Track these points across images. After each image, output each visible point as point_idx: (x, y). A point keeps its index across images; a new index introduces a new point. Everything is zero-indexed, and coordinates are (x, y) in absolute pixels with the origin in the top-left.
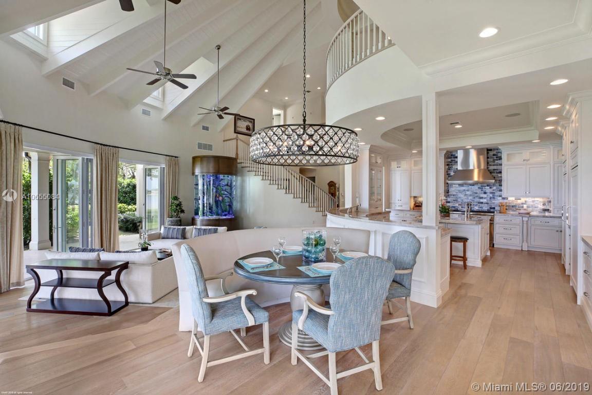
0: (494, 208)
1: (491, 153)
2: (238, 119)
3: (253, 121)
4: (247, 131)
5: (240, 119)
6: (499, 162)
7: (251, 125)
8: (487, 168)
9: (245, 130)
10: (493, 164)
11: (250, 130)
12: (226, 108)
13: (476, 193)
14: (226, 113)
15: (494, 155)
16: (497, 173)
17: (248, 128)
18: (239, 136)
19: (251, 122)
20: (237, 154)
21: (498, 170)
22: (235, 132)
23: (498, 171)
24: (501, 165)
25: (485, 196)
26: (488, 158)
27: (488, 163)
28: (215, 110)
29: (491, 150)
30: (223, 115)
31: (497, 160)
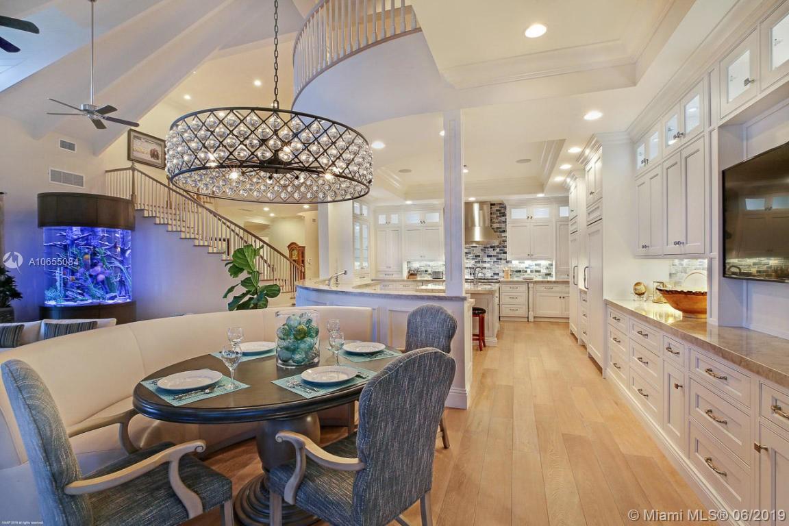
0: (498, 274)
1: (495, 208)
2: (135, 137)
3: (162, 143)
4: (152, 160)
5: (140, 139)
6: (503, 219)
7: (159, 149)
8: (491, 226)
9: (148, 158)
10: (496, 221)
11: (158, 159)
12: (110, 109)
13: (479, 256)
14: (109, 119)
15: (497, 211)
16: (500, 232)
17: (154, 154)
18: (138, 166)
19: (161, 145)
20: (133, 195)
21: (501, 228)
22: (129, 158)
23: (501, 230)
24: (505, 222)
25: (488, 259)
26: (491, 214)
27: (491, 220)
28: (85, 110)
29: (494, 205)
30: (105, 122)
31: (500, 216)
